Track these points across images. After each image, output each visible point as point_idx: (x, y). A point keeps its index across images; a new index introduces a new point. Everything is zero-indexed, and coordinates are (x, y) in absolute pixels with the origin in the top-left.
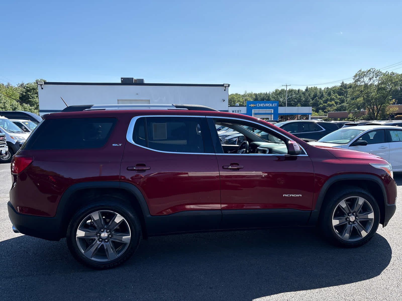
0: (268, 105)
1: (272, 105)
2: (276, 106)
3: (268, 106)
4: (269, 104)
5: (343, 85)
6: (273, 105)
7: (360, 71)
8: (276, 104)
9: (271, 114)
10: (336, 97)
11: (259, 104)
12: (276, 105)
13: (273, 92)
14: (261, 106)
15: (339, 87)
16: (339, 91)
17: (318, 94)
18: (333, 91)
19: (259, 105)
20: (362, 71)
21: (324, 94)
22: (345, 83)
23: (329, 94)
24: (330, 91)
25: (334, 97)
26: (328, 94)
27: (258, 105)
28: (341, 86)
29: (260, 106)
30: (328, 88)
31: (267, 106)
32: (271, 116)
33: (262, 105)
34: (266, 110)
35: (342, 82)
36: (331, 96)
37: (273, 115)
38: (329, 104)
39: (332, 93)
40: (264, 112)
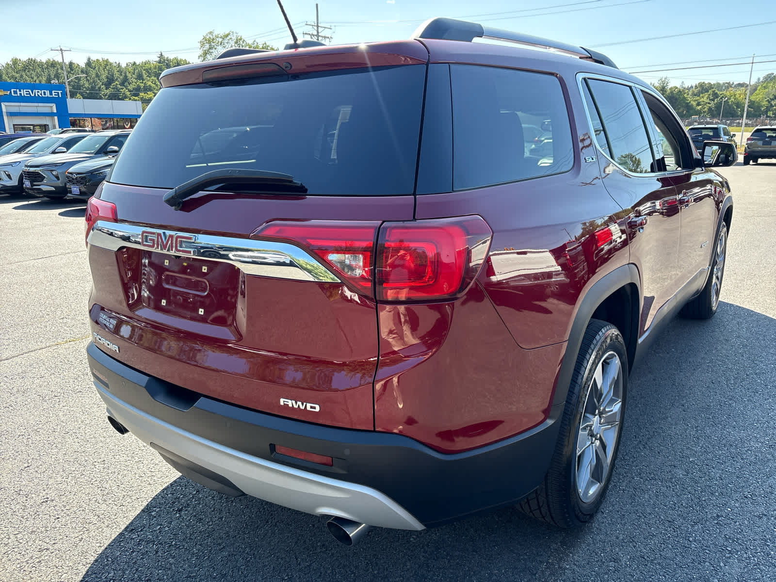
0: (41, 94)
1: (51, 94)
2: (60, 96)
3: (41, 96)
4: (43, 91)
5: (162, 60)
6: (54, 94)
7: (211, 33)
8: (60, 92)
9: (51, 115)
10: (155, 84)
11: (18, 90)
12: (60, 94)
13: (8, 64)
14: (23, 95)
15: (155, 63)
16: (156, 72)
17: (116, 75)
18: (146, 70)
19: (18, 92)
20: (216, 33)
21: (129, 75)
22: (166, 55)
23: (140, 77)
24: (141, 71)
25: (150, 83)
26: (137, 76)
27: (15, 92)
28: (160, 62)
29: (21, 94)
30: (135, 63)
31: (38, 95)
32: (53, 120)
33: (25, 93)
34: (36, 104)
35: (160, 53)
36: (144, 82)
37: (56, 118)
38: (143, 97)
39: (145, 76)
40: (34, 110)
